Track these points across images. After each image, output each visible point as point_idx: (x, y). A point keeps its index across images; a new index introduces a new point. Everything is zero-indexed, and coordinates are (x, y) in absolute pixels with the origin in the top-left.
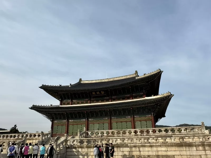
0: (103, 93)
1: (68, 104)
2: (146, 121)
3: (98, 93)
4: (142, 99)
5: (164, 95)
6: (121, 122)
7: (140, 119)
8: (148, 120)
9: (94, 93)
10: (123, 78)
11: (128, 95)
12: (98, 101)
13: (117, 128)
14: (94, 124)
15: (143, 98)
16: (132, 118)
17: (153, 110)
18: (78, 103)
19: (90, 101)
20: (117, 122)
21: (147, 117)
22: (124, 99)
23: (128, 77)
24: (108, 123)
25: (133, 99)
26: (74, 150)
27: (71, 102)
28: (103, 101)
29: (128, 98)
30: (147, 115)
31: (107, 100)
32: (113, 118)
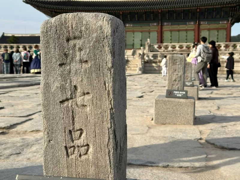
2: (218, 29)
6: (179, 31)
7: (209, 27)
8: (221, 29)
13: (171, 40)
14: (133, 32)
17: (232, 14)
20: (171, 31)
21: (220, 24)
24: (157, 31)
26: (154, 65)
30: (221, 20)
32: (165, 24)
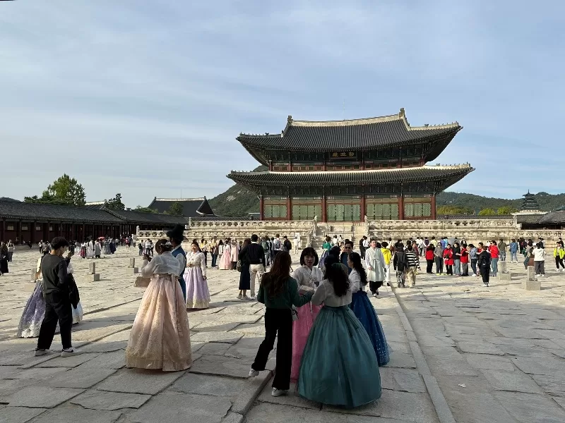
0: (351, 154)
1: (284, 169)
2: (422, 203)
3: (344, 154)
4: (418, 168)
5: (458, 166)
6: (382, 204)
7: (412, 200)
8: (425, 202)
9: (335, 155)
10: (377, 121)
11: (394, 160)
12: (339, 168)
14: (335, 204)
15: (420, 166)
16: (401, 199)
17: (436, 188)
18: (304, 169)
19: (326, 166)
20: (374, 204)
21: (424, 197)
22: (385, 166)
23: (387, 120)
24: (360, 204)
25: (401, 167)
27: (290, 167)
28: (348, 168)
29: (394, 165)
30: (425, 194)
31: (357, 167)
32: (368, 197)
